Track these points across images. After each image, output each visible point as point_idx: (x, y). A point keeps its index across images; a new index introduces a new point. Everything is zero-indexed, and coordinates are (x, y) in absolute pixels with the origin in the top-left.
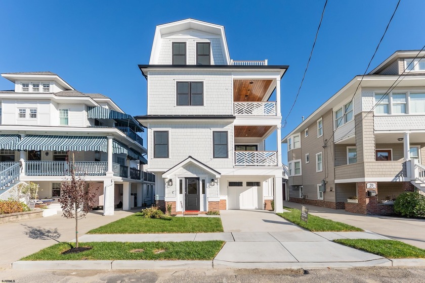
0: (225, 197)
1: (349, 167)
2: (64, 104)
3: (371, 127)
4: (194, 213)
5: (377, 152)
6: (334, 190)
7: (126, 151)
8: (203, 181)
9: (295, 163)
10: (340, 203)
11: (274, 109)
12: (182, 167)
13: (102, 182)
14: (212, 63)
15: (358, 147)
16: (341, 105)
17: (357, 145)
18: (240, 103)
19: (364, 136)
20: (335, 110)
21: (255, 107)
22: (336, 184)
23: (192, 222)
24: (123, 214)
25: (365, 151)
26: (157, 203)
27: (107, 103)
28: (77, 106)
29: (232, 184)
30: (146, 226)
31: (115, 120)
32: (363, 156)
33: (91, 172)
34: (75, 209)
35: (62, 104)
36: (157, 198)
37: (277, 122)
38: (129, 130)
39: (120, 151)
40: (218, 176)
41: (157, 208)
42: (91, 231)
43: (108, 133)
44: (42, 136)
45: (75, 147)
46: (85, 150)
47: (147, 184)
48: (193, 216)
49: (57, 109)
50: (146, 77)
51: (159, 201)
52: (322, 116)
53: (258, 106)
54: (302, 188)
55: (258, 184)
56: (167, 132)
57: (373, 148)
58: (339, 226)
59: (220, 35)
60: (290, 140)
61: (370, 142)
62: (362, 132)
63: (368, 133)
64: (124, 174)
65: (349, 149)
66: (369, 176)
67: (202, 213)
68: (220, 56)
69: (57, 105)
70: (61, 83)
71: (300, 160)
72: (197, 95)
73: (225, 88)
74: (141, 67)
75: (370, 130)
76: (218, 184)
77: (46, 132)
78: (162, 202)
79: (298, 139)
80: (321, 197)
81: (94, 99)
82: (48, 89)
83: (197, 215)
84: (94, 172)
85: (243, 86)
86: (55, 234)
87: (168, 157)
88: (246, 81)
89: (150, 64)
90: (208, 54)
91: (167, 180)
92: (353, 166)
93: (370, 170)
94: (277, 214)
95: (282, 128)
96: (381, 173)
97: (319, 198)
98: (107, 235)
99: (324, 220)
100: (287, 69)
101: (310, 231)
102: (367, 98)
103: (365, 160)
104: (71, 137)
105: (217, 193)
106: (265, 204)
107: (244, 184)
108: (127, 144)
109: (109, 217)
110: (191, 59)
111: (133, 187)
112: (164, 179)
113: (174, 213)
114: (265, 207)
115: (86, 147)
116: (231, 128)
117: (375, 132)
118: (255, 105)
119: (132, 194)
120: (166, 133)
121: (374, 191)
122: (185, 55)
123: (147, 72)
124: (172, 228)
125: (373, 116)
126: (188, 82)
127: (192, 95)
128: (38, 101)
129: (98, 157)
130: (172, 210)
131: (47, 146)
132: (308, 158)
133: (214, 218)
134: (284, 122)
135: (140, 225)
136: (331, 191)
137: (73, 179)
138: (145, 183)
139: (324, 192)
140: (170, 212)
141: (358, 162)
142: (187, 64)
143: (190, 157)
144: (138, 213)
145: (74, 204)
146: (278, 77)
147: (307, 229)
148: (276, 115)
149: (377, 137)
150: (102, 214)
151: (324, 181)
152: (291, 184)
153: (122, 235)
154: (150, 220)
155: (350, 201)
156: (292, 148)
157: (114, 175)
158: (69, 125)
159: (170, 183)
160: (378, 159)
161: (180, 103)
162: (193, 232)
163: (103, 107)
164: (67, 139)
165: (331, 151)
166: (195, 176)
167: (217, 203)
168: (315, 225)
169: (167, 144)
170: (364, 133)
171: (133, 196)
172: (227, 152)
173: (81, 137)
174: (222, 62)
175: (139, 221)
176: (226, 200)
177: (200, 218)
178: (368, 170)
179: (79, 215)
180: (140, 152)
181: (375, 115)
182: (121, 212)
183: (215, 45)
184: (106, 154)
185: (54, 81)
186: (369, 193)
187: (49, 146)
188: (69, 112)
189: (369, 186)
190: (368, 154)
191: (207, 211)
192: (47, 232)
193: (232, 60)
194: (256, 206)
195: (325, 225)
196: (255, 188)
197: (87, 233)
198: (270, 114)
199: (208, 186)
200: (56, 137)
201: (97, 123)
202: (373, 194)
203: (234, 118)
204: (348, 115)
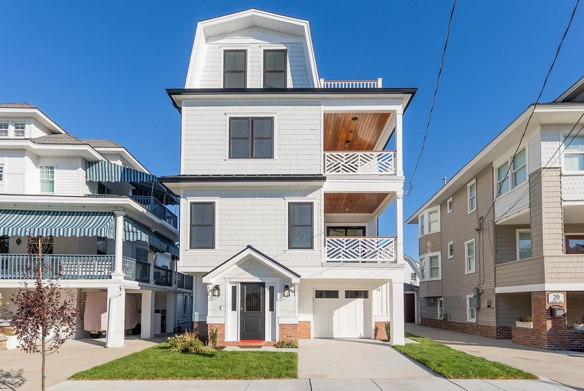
0: (308, 317)
1: (519, 265)
2: (48, 157)
3: (556, 194)
4: (254, 344)
5: (568, 238)
6: (494, 305)
7: (145, 237)
8: (272, 289)
9: (431, 258)
10: (505, 328)
11: (392, 163)
12: (237, 264)
13: (105, 290)
14: (290, 85)
15: (533, 230)
16: (507, 157)
17: (532, 225)
18: (334, 154)
19: (544, 210)
20: (496, 165)
21: (359, 161)
22: (498, 295)
23: (247, 359)
24: (139, 345)
25: (545, 237)
26: (195, 326)
27: (119, 156)
28: (69, 161)
29: (319, 294)
30: (169, 367)
31: (132, 184)
32: (541, 245)
33: (88, 273)
34: (41, 336)
35: (45, 157)
36: (196, 318)
37: (395, 186)
38: (152, 201)
39: (135, 236)
40: (295, 280)
41: (194, 335)
42: (76, 375)
43: (116, 207)
44: (10, 211)
45: (62, 230)
46: (78, 236)
47: (183, 293)
48: (251, 350)
49: (36, 166)
50: (180, 109)
51: (199, 323)
52: (476, 177)
53: (365, 160)
54: (441, 302)
55: (365, 294)
56: (212, 204)
57: (561, 231)
58: (496, 370)
59: (303, 36)
60: (422, 217)
61: (555, 220)
62: (541, 203)
63: (551, 205)
64: (142, 277)
65: (520, 234)
66: (553, 281)
67: (268, 344)
68: (302, 73)
69: (37, 158)
70: (44, 123)
71: (439, 253)
72: (263, 140)
73: (309, 127)
74: (171, 92)
75: (554, 200)
76: (296, 294)
77: (15, 204)
78: (203, 325)
79: (437, 216)
80: (473, 317)
81: (96, 149)
82: (23, 132)
83: (260, 347)
84: (92, 273)
85: (342, 124)
86: (17, 380)
87: (213, 247)
88: (345, 115)
89: (187, 87)
90: (283, 69)
91: (211, 287)
92: (525, 263)
93: (555, 270)
94: (393, 347)
95: (405, 197)
96: (572, 275)
97: (471, 320)
98: (102, 382)
99: (472, 358)
100: (413, 94)
101: (445, 377)
102: (549, 143)
103: (546, 253)
104: (55, 213)
105: (293, 309)
106: (376, 330)
107: (342, 294)
108: (150, 225)
109: (115, 350)
110: (255, 78)
111: (159, 299)
112: (206, 284)
113: (222, 345)
114: (376, 335)
115: (78, 230)
116: (318, 197)
117: (564, 204)
118: (359, 157)
119: (157, 311)
120: (210, 206)
121: (561, 308)
122: (244, 72)
123: (180, 102)
124: (211, 370)
125: (561, 175)
126: (248, 118)
127: (254, 141)
128: (5, 152)
129: (102, 248)
130: (218, 340)
131: (15, 229)
132: (451, 250)
133: (286, 353)
134: (408, 186)
135: (160, 365)
136: (489, 306)
137: (39, 284)
138: (180, 292)
139: (478, 309)
140: (214, 342)
141: (535, 257)
142: (248, 86)
143: (249, 247)
144: (163, 344)
145: (41, 328)
146: (399, 109)
147: (440, 374)
148: (395, 175)
149: (566, 212)
150: (104, 345)
151: (478, 290)
152: (423, 294)
153: (127, 382)
154: (178, 355)
155: (519, 324)
156: (426, 232)
157: (125, 278)
158: (56, 193)
159: (216, 292)
160: (569, 251)
161: (235, 153)
162: (246, 378)
163: (112, 162)
164: (49, 217)
165: (489, 237)
166: (258, 280)
167: (294, 326)
168: (455, 367)
169: (212, 225)
170: (544, 205)
171: (159, 315)
172: (312, 238)
173: (71, 214)
174: (306, 82)
175: (161, 357)
176: (310, 322)
177: (262, 353)
178: (550, 270)
179: (47, 346)
180: (171, 238)
181: (563, 173)
182: (137, 341)
183: (295, 54)
184: (113, 242)
185: (32, 119)
186: (552, 311)
187: (19, 229)
188: (55, 170)
189: (551, 298)
190: (551, 242)
191: (277, 340)
192: (4, 376)
193: (322, 80)
194: (360, 332)
195: (472, 367)
196: (359, 302)
197: (69, 379)
198: (385, 173)
199: (278, 297)
200: (31, 213)
201: (102, 189)
202: (559, 313)
203: (324, 179)
204: (518, 175)
